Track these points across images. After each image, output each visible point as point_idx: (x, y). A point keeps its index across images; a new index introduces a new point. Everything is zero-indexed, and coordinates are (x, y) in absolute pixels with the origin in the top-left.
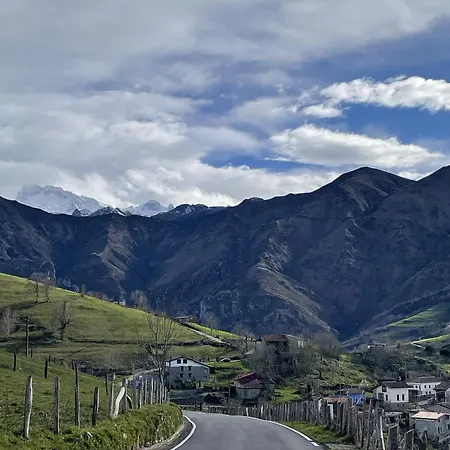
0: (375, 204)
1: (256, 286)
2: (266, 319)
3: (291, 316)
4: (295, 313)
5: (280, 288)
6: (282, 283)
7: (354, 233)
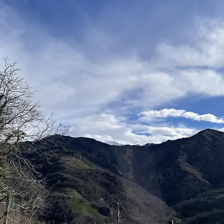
0: (215, 140)
1: (179, 167)
2: (184, 179)
3: (194, 178)
4: (195, 177)
5: (188, 168)
6: (188, 166)
7: (210, 149)
